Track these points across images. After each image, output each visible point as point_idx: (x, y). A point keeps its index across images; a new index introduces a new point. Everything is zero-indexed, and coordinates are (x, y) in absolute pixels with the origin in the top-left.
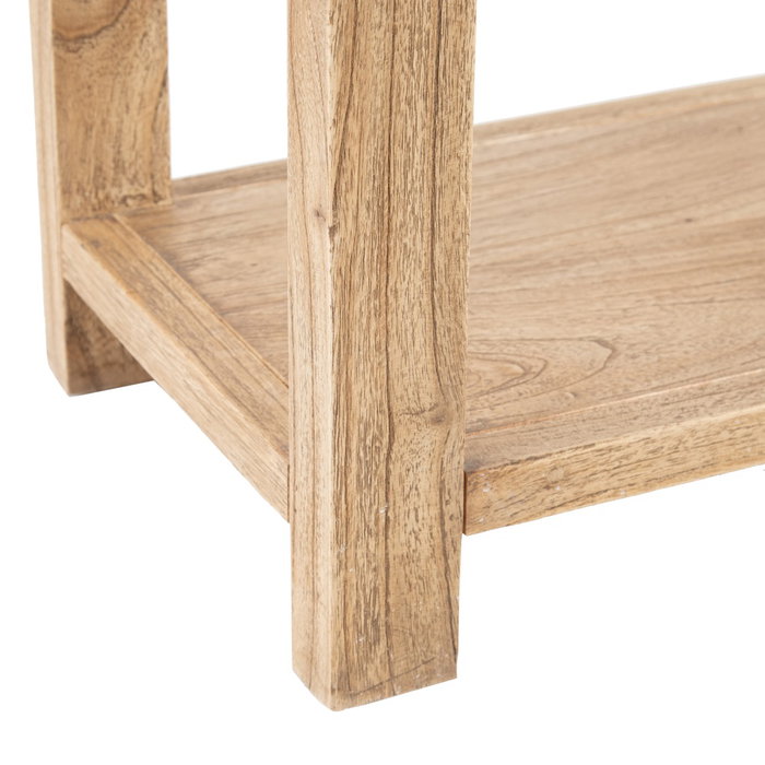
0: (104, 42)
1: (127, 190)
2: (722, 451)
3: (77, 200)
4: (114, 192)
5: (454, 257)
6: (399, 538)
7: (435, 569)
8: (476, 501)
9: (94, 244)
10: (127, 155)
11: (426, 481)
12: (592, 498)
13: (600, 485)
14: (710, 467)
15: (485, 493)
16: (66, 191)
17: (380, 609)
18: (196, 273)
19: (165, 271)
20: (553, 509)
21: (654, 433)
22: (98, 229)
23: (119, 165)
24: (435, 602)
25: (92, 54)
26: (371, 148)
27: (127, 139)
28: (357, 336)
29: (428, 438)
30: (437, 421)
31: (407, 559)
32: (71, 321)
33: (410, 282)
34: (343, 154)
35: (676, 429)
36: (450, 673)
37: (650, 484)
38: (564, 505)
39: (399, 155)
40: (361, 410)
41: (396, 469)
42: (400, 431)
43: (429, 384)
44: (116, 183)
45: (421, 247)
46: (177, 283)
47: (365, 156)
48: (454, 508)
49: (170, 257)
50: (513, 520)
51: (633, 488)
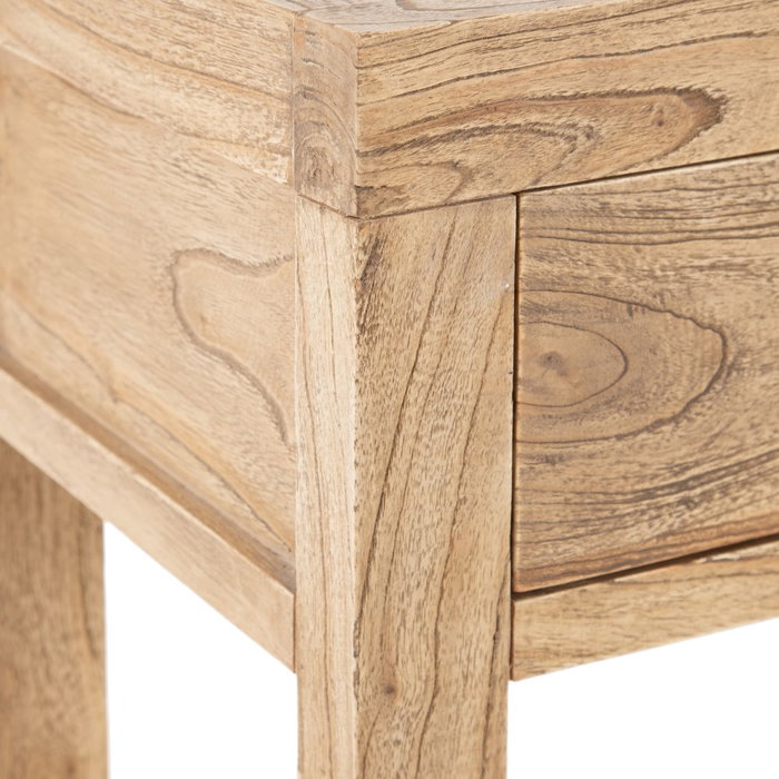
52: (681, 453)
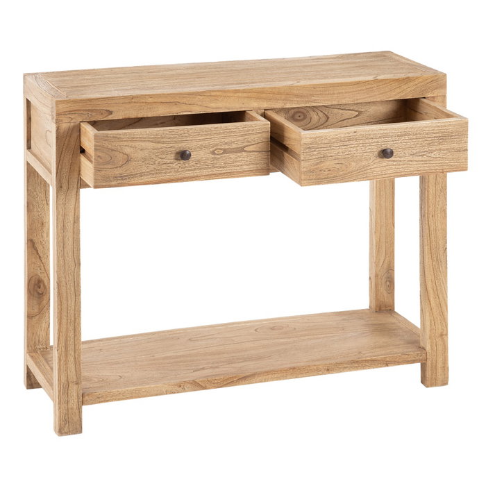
0: (37, 317)
1: (41, 346)
2: (134, 395)
3: (30, 348)
4: (38, 347)
5: (79, 356)
6: (70, 405)
7: (77, 411)
8: (85, 399)
9: (32, 357)
10: (41, 340)
11: (75, 395)
12: (107, 401)
13: (109, 398)
14: (131, 397)
15: (86, 398)
16: (28, 346)
17: (67, 417)
18: (50, 363)
19: (44, 362)
20: (100, 402)
21: (120, 390)
22: (34, 354)
23: (39, 341)
24: (77, 417)
25: (34, 320)
26: (64, 337)
27: (41, 336)
28: (62, 368)
29: (75, 387)
30: (77, 384)
31: (72, 409)
32: (27, 373)
33: (71, 359)
34: (59, 338)
35: (124, 390)
36: (81, 432)
37: (119, 400)
38: (102, 402)
39: (69, 339)
40: (63, 381)
41: (69, 392)
42: (70, 385)
43: (75, 377)
44: (38, 345)
45: (73, 354)
46: (46, 364)
47: (63, 339)
48: (80, 400)
49: (46, 360)
50: (92, 404)
51: (116, 400)
52: (121, 172)
